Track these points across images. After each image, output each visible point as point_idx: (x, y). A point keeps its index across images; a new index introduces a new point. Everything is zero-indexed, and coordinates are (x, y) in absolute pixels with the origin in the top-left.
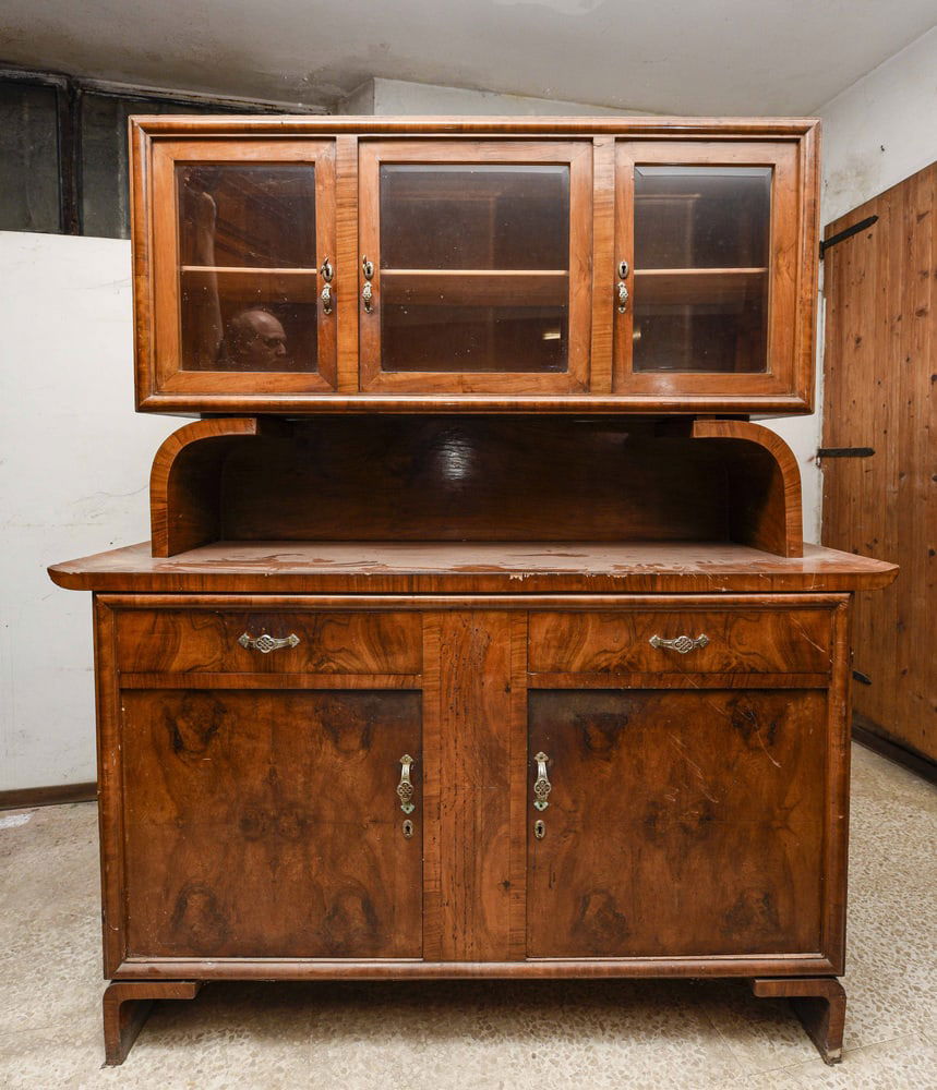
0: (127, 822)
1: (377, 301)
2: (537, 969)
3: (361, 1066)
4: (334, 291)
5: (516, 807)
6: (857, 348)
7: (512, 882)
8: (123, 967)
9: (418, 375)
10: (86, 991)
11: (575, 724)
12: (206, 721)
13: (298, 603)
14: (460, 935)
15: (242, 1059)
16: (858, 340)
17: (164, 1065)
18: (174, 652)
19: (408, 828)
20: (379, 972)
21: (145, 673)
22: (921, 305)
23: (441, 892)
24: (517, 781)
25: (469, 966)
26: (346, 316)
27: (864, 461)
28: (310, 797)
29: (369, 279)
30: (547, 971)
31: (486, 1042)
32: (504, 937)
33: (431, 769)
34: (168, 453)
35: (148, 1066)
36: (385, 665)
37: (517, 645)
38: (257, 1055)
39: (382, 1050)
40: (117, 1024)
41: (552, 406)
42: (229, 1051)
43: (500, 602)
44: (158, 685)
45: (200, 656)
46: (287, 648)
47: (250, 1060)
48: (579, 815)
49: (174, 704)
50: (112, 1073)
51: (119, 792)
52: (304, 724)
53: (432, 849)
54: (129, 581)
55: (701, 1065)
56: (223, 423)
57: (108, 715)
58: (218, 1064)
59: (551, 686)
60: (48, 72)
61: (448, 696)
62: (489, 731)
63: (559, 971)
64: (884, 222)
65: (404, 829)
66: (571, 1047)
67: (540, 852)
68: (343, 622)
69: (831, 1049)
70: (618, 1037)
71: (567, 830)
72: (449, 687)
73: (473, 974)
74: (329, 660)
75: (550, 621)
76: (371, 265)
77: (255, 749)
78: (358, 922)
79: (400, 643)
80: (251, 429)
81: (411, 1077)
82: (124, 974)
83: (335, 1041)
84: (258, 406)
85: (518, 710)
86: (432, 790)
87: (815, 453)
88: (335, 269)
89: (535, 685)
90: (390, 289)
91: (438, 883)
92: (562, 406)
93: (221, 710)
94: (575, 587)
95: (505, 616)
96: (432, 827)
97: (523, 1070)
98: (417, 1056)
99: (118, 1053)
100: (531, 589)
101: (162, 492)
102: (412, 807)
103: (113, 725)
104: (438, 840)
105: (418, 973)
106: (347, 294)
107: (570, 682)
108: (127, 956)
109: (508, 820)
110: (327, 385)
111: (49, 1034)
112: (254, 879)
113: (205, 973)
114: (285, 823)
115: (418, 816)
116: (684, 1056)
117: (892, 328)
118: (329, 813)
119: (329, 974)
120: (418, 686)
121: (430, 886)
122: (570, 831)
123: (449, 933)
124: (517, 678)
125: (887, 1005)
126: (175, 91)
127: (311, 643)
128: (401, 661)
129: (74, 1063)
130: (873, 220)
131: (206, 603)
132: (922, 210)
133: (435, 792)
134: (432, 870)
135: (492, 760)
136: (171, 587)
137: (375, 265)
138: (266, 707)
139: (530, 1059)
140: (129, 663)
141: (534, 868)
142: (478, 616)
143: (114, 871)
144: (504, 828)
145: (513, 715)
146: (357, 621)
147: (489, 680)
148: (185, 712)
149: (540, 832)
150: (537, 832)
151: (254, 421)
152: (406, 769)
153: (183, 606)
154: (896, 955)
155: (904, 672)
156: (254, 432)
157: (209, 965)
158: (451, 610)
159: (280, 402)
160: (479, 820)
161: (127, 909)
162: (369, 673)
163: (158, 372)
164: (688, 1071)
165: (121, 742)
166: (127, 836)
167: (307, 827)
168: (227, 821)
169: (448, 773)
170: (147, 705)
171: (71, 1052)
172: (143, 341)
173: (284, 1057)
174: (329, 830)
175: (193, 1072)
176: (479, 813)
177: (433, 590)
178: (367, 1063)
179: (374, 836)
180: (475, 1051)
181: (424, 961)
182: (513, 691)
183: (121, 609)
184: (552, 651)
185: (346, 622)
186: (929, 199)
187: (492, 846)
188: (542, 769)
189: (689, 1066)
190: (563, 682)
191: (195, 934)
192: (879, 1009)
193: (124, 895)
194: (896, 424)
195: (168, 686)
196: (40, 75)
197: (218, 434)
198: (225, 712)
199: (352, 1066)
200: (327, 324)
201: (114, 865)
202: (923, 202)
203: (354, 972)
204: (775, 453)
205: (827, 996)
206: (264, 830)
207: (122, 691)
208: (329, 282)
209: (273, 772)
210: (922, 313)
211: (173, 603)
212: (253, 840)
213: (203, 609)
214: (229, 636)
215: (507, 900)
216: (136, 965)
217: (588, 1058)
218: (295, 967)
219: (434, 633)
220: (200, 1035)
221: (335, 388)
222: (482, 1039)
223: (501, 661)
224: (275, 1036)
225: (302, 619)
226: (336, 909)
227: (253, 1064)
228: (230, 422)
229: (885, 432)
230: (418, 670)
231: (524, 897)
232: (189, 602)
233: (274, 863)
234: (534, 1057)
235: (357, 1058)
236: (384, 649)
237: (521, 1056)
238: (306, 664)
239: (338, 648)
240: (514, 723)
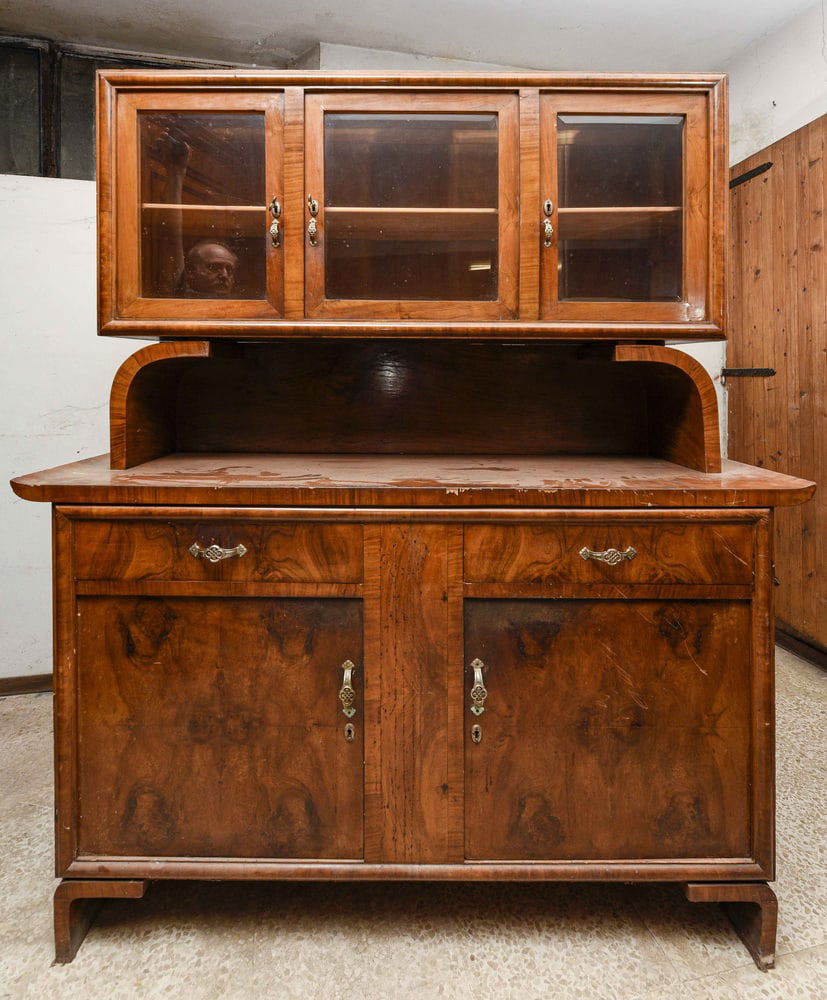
0: (81, 724)
1: (321, 236)
2: (476, 872)
3: (304, 967)
4: (281, 226)
5: (454, 711)
6: (756, 279)
7: (449, 785)
8: (74, 866)
9: (359, 302)
11: (509, 631)
12: (157, 627)
13: (246, 514)
14: (400, 837)
15: (188, 958)
16: (757, 272)
17: (111, 964)
18: (128, 560)
19: (350, 732)
20: (321, 872)
21: (100, 580)
22: (815, 241)
23: (382, 794)
24: (454, 687)
25: (409, 867)
26: (293, 248)
27: (766, 380)
28: (256, 700)
29: (314, 215)
30: (486, 874)
31: (426, 942)
32: (443, 840)
33: (372, 674)
34: (127, 373)
35: (96, 965)
36: (328, 574)
37: (453, 556)
38: (203, 955)
39: (325, 951)
40: (67, 922)
41: (484, 332)
42: (175, 950)
43: (437, 515)
44: (112, 592)
45: (153, 564)
46: (235, 557)
47: (195, 960)
48: (514, 719)
49: (127, 609)
50: (60, 971)
51: (74, 695)
52: (251, 630)
53: (373, 752)
54: (87, 494)
55: (637, 970)
56: (178, 345)
57: (65, 620)
58: (164, 963)
59: (486, 595)
60: (32, 37)
61: (388, 605)
62: (427, 639)
63: (496, 874)
64: (779, 168)
65: (346, 733)
66: (508, 949)
67: (477, 755)
68: (287, 533)
69: (763, 956)
70: (555, 939)
71: (501, 736)
72: (388, 596)
73: (413, 876)
74: (275, 569)
75: (484, 532)
76: (316, 203)
77: (203, 653)
78: (301, 823)
79: (342, 554)
80: (203, 351)
81: (352, 980)
82: (74, 872)
83: (278, 940)
84: (211, 331)
85: (455, 618)
86: (372, 695)
87: (719, 372)
88: (281, 207)
89: (471, 594)
90: (333, 225)
91: (379, 785)
92: (494, 332)
93: (171, 617)
94: (508, 502)
95: (441, 528)
96: (373, 731)
97: (463, 973)
98: (358, 957)
99: (67, 951)
100: (466, 503)
101: (121, 409)
102: (353, 711)
103: (69, 630)
104: (378, 744)
105: (360, 874)
106: (295, 229)
107: (504, 592)
108: (78, 855)
109: (446, 725)
110: (274, 311)
112: (202, 780)
113: (153, 872)
114: (231, 724)
115: (359, 720)
116: (619, 960)
117: (789, 262)
118: (274, 717)
119: (272, 874)
120: (359, 594)
121: (371, 789)
122: (506, 736)
123: (389, 835)
124: (453, 587)
125: (815, 907)
126: (144, 54)
127: (258, 552)
128: (343, 571)
129: (25, 961)
130: (769, 165)
131: (159, 514)
132: (813, 158)
133: (376, 697)
134: (372, 773)
135: (430, 665)
136: (126, 499)
137: (319, 202)
138: (215, 613)
139: (469, 961)
140: (85, 571)
141: (471, 771)
142: (417, 528)
143: (67, 770)
144: (441, 734)
145: (450, 623)
146: (302, 531)
147: (427, 589)
148: (138, 617)
149: (477, 736)
150: (474, 736)
151: (207, 343)
152: (348, 674)
153: (137, 517)
154: (820, 855)
155: (811, 575)
156: (207, 354)
157: (157, 864)
158: (390, 523)
159: (231, 327)
160: (418, 725)
161: (79, 808)
162: (312, 582)
163: (119, 300)
164: (625, 975)
165: (76, 646)
166: (81, 737)
167: (253, 727)
168: (176, 723)
169: (388, 678)
170: (101, 609)
171: (22, 948)
172: (105, 271)
173: (229, 956)
174: (274, 733)
175: (140, 971)
176: (418, 718)
177: (373, 503)
178: (309, 963)
179: (317, 739)
180: (414, 952)
181: (366, 863)
182: (450, 599)
183: (78, 519)
184: (487, 562)
185: (291, 533)
186: (820, 148)
187: (431, 750)
188: (478, 675)
189: (625, 970)
190: (498, 591)
191: (144, 833)
192: (807, 911)
193: (76, 794)
194: (795, 348)
195: (122, 593)
196: (25, 40)
197: (173, 356)
198: (175, 618)
199: (295, 968)
200: (275, 257)
201: (68, 767)
202: (814, 150)
203: (297, 873)
204: (693, 376)
205: (759, 902)
206: (211, 732)
207: (78, 597)
208: (277, 218)
209: (221, 676)
210: (816, 247)
211: (127, 514)
212: (201, 742)
213: (155, 520)
214: (179, 546)
215: (445, 802)
216: (87, 863)
217: (526, 961)
218: (240, 867)
219: (374, 544)
220: (149, 932)
221: (283, 314)
222: (422, 939)
223: (438, 572)
224: (220, 934)
225: (251, 530)
226: (280, 810)
227: (198, 964)
228: (185, 344)
229: (785, 354)
230: (359, 580)
231: (461, 800)
232: (143, 513)
233: (221, 764)
234: (472, 958)
235: (300, 958)
236: (327, 559)
237: (460, 958)
238: (253, 573)
239: (283, 558)
240: (451, 631)
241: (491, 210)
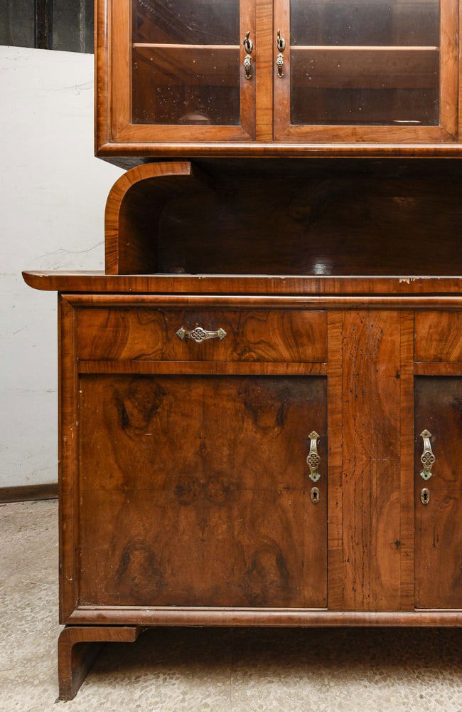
0: (82, 488)
1: (287, 68)
2: (425, 618)
3: (275, 703)
4: (253, 60)
5: (405, 476)
7: (402, 542)
8: (76, 613)
9: (320, 127)
10: (42, 641)
11: (453, 406)
12: (149, 402)
13: (226, 302)
14: (359, 587)
15: (173, 696)
17: (108, 700)
18: (123, 344)
19: (315, 494)
20: (290, 619)
21: (99, 360)
23: (343, 550)
24: (406, 455)
25: (367, 615)
26: (263, 78)
28: (233, 467)
29: (281, 51)
30: (433, 620)
31: (380, 685)
32: (396, 590)
33: (335, 444)
34: (120, 190)
35: (95, 701)
36: (296, 354)
37: (405, 338)
38: (187, 694)
39: (293, 691)
40: (70, 663)
42: (163, 690)
43: (392, 303)
44: (110, 371)
45: (145, 347)
46: (216, 339)
47: (181, 697)
48: (458, 484)
49: (122, 387)
50: (64, 706)
51: (75, 462)
52: (229, 405)
53: (335, 512)
54: (87, 283)
56: (164, 165)
57: (68, 395)
58: (154, 700)
59: (434, 373)
61: (348, 382)
62: (383, 411)
63: (443, 620)
65: (312, 496)
66: (452, 690)
67: (425, 516)
68: (261, 318)
71: (448, 497)
72: (349, 373)
73: (370, 622)
74: (250, 350)
75: (432, 318)
76: (283, 40)
77: (188, 425)
78: (273, 576)
79: (309, 336)
80: (185, 170)
82: (76, 619)
83: (252, 683)
84: (192, 151)
85: (406, 393)
86: (335, 461)
88: (254, 44)
89: (421, 372)
90: (297, 58)
91: (340, 542)
92: (437, 152)
93: (161, 393)
95: (395, 314)
96: (336, 494)
97: (414, 708)
98: (321, 696)
99: (69, 689)
100: (416, 291)
101: (115, 222)
102: (318, 476)
103: (72, 404)
104: (340, 505)
105: (324, 620)
106: (265, 62)
107: (449, 370)
108: (79, 604)
109: (399, 487)
110: (247, 135)
111: (12, 675)
112: (186, 538)
113: (144, 619)
114: (213, 489)
115: (323, 484)
118: (249, 481)
119: (248, 620)
120: (323, 373)
121: (334, 545)
122: (451, 498)
123: (349, 586)
124: (405, 366)
127: (236, 337)
128: (310, 351)
129: (32, 698)
131: (151, 301)
133: (338, 463)
134: (335, 531)
135: (386, 439)
136: (122, 288)
137: (286, 40)
138: (198, 390)
139: (419, 699)
140: (86, 353)
141: (421, 529)
142: (373, 314)
143: (70, 527)
144: (395, 495)
145: (402, 398)
146: (274, 317)
147: (382, 368)
148: (132, 393)
149: (425, 499)
150: (423, 498)
151: (189, 164)
152: (314, 443)
153: (132, 305)
156: (189, 173)
157: (147, 612)
158: (350, 309)
159: (210, 148)
160: (374, 488)
161: (80, 564)
162: (283, 361)
163: (113, 125)
165: (78, 419)
166: (81, 500)
167: (231, 492)
168: (164, 488)
169: (349, 447)
170: (99, 387)
171: (29, 689)
173: (209, 695)
174: (249, 495)
176: (374, 482)
177: (337, 291)
178: (280, 700)
179: (287, 501)
180: (371, 692)
181: (329, 610)
182: (402, 377)
183: (80, 306)
184: (434, 343)
185: (265, 319)
187: (385, 510)
188: (427, 443)
190: (444, 370)
191: (136, 585)
193: (77, 550)
195: (118, 372)
198: (164, 394)
199: (268, 703)
200: (248, 87)
201: (71, 524)
203: (269, 619)
206: (195, 495)
207: (80, 376)
208: (249, 53)
209: (203, 446)
211: (123, 301)
212: (186, 504)
213: (148, 307)
214: (168, 329)
215: (398, 557)
216: (87, 611)
218: (220, 614)
219: (336, 328)
220: (139, 677)
221: (254, 137)
222: (376, 682)
223: (392, 352)
225: (230, 316)
226: (254, 564)
227: (183, 700)
228: (169, 164)
230: (323, 360)
231: (412, 554)
232: (137, 301)
233: (203, 523)
234: (421, 697)
235: (272, 697)
236: (295, 340)
237: (411, 697)
238: (232, 354)
239: (258, 340)
240: (403, 405)
241: (434, 48)
